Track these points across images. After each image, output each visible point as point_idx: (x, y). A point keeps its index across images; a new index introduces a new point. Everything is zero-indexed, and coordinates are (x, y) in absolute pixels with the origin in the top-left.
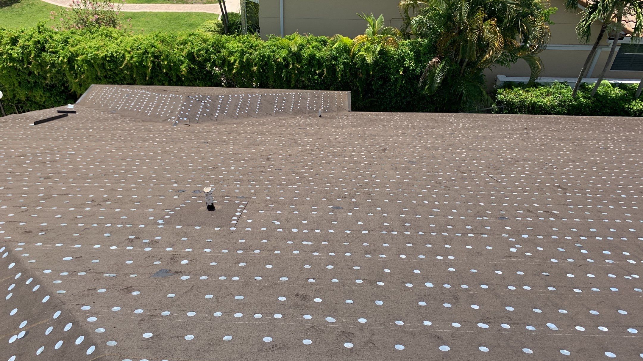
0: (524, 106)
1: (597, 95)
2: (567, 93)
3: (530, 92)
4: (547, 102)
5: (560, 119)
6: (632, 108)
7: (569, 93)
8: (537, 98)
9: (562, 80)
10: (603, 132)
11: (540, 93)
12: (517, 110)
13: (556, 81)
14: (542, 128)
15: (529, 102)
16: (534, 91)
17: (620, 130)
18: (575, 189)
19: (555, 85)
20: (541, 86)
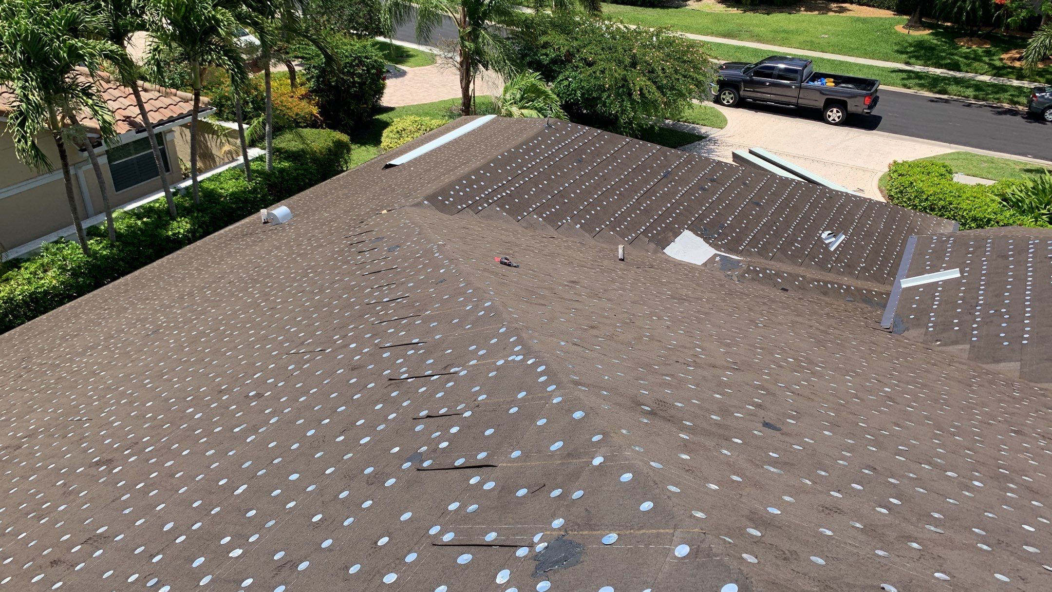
0: (17, 305)
1: (119, 236)
2: (74, 253)
3: (11, 279)
4: (51, 282)
5: (80, 305)
6: (179, 232)
7: (78, 252)
8: (29, 283)
9: (54, 237)
10: (148, 299)
11: (31, 273)
12: (10, 319)
13: (43, 243)
14: (54, 341)
15: (21, 297)
16: (17, 275)
17: (170, 284)
18: (127, 450)
19: (47, 249)
20: (26, 261)
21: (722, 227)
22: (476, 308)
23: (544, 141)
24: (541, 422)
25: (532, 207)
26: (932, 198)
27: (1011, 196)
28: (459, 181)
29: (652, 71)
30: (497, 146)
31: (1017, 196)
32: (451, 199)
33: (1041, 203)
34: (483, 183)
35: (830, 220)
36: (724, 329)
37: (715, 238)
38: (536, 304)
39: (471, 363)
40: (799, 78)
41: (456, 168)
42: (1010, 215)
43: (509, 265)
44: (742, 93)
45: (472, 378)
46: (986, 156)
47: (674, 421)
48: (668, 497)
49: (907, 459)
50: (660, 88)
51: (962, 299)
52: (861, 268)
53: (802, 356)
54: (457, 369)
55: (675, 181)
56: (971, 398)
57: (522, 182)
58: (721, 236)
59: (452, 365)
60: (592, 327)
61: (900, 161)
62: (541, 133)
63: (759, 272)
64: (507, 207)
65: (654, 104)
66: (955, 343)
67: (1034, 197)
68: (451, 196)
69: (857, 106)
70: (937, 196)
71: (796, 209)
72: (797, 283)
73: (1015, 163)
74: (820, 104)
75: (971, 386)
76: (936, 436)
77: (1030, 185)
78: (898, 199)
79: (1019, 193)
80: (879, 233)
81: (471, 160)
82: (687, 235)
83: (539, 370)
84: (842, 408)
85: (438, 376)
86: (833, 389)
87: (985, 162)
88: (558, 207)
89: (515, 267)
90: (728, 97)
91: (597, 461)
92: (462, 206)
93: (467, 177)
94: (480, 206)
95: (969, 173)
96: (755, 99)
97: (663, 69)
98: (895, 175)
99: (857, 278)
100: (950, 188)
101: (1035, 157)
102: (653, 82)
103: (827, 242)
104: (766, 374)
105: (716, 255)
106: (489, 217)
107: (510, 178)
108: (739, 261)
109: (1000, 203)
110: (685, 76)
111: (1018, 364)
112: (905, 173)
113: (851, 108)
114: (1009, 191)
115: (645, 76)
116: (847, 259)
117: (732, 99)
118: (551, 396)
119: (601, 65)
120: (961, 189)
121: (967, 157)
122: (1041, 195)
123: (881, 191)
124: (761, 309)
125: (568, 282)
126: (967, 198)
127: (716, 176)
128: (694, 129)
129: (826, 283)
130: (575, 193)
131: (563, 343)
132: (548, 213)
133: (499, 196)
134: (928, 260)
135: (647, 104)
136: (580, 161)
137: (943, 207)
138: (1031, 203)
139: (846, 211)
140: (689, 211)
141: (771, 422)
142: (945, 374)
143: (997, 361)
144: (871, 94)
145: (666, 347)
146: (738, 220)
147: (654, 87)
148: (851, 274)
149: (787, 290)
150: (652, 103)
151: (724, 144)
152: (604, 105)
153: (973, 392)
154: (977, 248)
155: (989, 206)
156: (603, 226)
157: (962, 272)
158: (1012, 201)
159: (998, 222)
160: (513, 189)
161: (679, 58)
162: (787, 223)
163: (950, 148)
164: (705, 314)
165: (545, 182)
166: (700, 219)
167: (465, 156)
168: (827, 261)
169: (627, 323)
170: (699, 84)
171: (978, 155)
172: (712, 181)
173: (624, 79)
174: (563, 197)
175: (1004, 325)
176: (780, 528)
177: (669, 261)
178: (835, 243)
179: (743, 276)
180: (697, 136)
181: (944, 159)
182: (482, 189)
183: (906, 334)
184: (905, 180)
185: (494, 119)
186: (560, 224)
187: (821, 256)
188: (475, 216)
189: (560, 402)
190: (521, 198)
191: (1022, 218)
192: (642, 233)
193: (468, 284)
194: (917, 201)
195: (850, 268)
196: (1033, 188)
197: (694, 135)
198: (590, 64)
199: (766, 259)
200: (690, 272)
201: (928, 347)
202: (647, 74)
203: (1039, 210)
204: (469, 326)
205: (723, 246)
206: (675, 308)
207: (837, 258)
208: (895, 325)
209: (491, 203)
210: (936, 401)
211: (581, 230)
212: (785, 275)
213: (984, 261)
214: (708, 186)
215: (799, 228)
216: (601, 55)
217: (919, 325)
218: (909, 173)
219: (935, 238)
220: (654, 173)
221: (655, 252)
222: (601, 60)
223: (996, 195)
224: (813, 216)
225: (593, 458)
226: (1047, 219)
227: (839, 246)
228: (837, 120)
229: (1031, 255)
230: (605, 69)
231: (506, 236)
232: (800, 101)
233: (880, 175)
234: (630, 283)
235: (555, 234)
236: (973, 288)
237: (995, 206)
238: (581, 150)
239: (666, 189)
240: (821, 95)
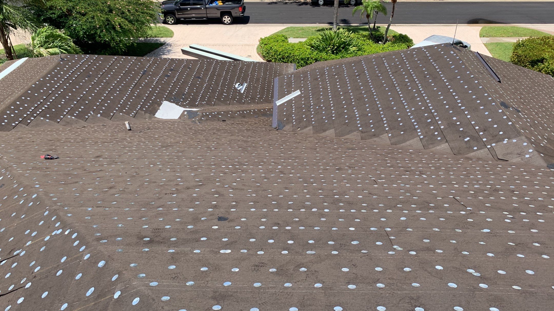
21: (183, 95)
22: (27, 201)
23: (62, 69)
24: (78, 276)
25: (65, 112)
26: (282, 53)
27: (314, 44)
28: (8, 108)
29: (123, 13)
30: (31, 78)
31: (317, 44)
32: (6, 121)
33: (327, 45)
34: (26, 105)
35: (237, 77)
36: (193, 158)
37: (182, 102)
38: (71, 183)
39: (28, 244)
40: (204, 3)
41: (5, 99)
42: (316, 54)
43: (52, 159)
44: (177, 16)
45: (29, 256)
46: (300, 27)
47: (165, 242)
48: (162, 307)
49: (293, 209)
50: (130, 22)
51: (304, 104)
52: (258, 98)
53: (236, 162)
54: (18, 252)
55: (150, 75)
56: (317, 157)
57: (54, 98)
58: (185, 100)
59: (14, 250)
60: (111, 188)
61: (264, 38)
62: (58, 65)
63: (208, 115)
64: (48, 116)
65: (129, 31)
66: (306, 127)
67: (323, 43)
68: (6, 119)
69: (237, 13)
70: (284, 52)
71: (219, 75)
72: (229, 115)
73: (312, 28)
74: (218, 15)
75: (316, 149)
76: (305, 188)
77: (321, 37)
78: (267, 57)
79: (317, 42)
80: (262, 78)
81: (14, 92)
82: (166, 104)
83: (73, 237)
84: (259, 188)
85: (5, 261)
86: (254, 177)
87: (300, 30)
88: (82, 107)
89: (56, 158)
90: (170, 20)
91: (117, 295)
92: (15, 123)
93: (14, 103)
94: (29, 120)
95: (295, 36)
96: (185, 18)
97: (129, 11)
98: (263, 45)
99: (258, 103)
100: (288, 47)
101: (320, 23)
102: (125, 19)
103: (239, 89)
104: (218, 182)
105: (184, 111)
106: (37, 125)
107: (45, 97)
108: (197, 112)
109: (311, 49)
110: (143, 13)
111: (333, 129)
112: (267, 43)
113: (234, 14)
114: (313, 42)
115: (119, 16)
116: (251, 95)
117: (173, 20)
118: (82, 255)
119: (91, 14)
120: (293, 45)
121: (292, 29)
122: (326, 41)
123: (259, 54)
124: (213, 137)
125: (94, 158)
126: (297, 50)
127: (173, 67)
128: (157, 40)
129: (243, 111)
130: (91, 96)
131: (90, 209)
132: (77, 112)
133: (40, 110)
134: (285, 89)
135: (125, 32)
136: (89, 76)
137: (288, 56)
138: (323, 46)
139: (244, 71)
140: (163, 90)
141: (222, 216)
142: (304, 146)
143: (325, 131)
144: (241, 6)
145: (159, 185)
146: (191, 89)
147: (127, 22)
148: (254, 102)
149: (225, 121)
150: (128, 31)
151: (176, 46)
152: (100, 36)
153: (318, 153)
154: (304, 78)
155: (306, 51)
156: (115, 111)
157: (301, 91)
158: (315, 47)
159: (312, 58)
160: (49, 103)
161: (136, 3)
162: (217, 84)
163: (284, 26)
164: (182, 152)
165: (70, 94)
166: (170, 93)
167: (10, 89)
168: (241, 99)
169: (134, 176)
170: (151, 16)
171: (296, 27)
172: (171, 70)
173: (108, 20)
174: (84, 100)
175: (324, 112)
176: (232, 296)
177: (159, 121)
178: (242, 88)
179: (201, 119)
180: (160, 44)
181: (282, 32)
182: (27, 109)
183: (284, 128)
184: (268, 47)
185: (27, 60)
186: (87, 117)
187: (238, 97)
188: (27, 127)
189: (89, 258)
190: (56, 108)
191: (321, 54)
192: (139, 109)
193: (20, 184)
194: (276, 56)
195: (253, 100)
196: (322, 39)
197: (158, 43)
198: (84, 15)
199: (211, 106)
200: (172, 125)
201: (295, 132)
202: (120, 15)
203: (327, 49)
204: (23, 216)
205: (187, 105)
206: (164, 154)
207: (245, 96)
208: (279, 125)
209: (36, 116)
210: (302, 165)
211: (101, 117)
212: (222, 113)
213: (309, 83)
214: (169, 73)
215: (223, 85)
216: (88, 8)
217: (289, 122)
218: (269, 43)
219: (286, 77)
220: (137, 73)
221: (150, 118)
222: (90, 11)
223: (308, 46)
224: (229, 77)
225: (114, 294)
226: (331, 52)
227: (245, 89)
228: (229, 22)
229: (327, 76)
230: (94, 16)
231: (51, 135)
232: (208, 15)
233: (256, 46)
234: (135, 145)
235: (85, 124)
236: (307, 98)
237: (309, 51)
238: (88, 69)
239: (146, 81)
240: (219, 11)
